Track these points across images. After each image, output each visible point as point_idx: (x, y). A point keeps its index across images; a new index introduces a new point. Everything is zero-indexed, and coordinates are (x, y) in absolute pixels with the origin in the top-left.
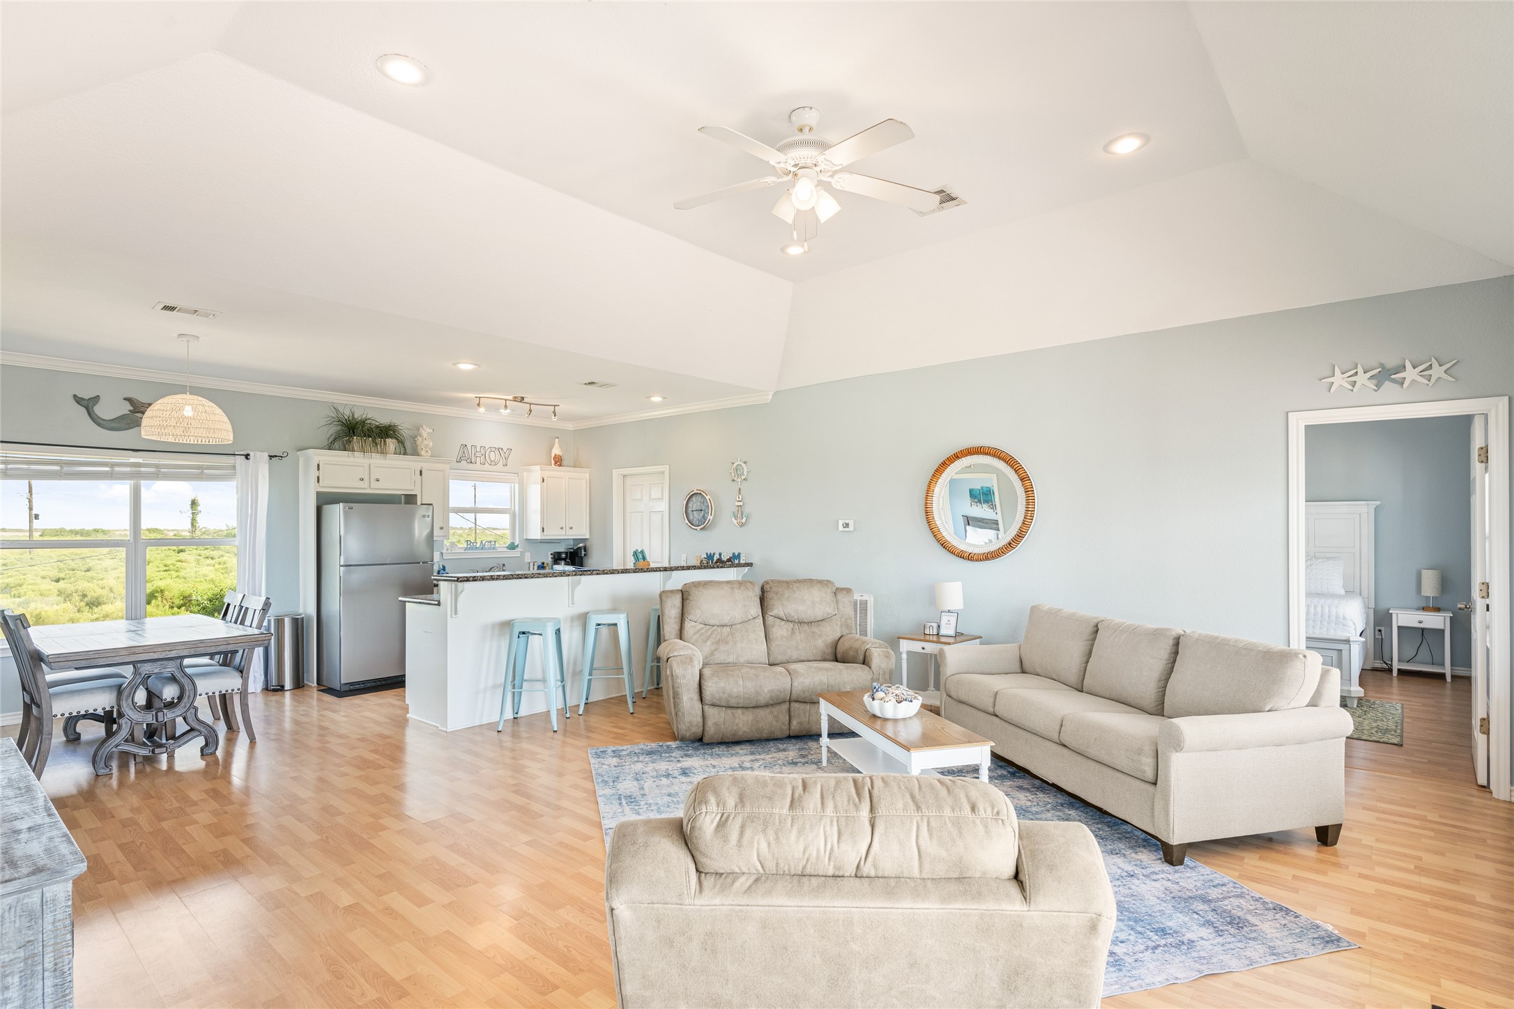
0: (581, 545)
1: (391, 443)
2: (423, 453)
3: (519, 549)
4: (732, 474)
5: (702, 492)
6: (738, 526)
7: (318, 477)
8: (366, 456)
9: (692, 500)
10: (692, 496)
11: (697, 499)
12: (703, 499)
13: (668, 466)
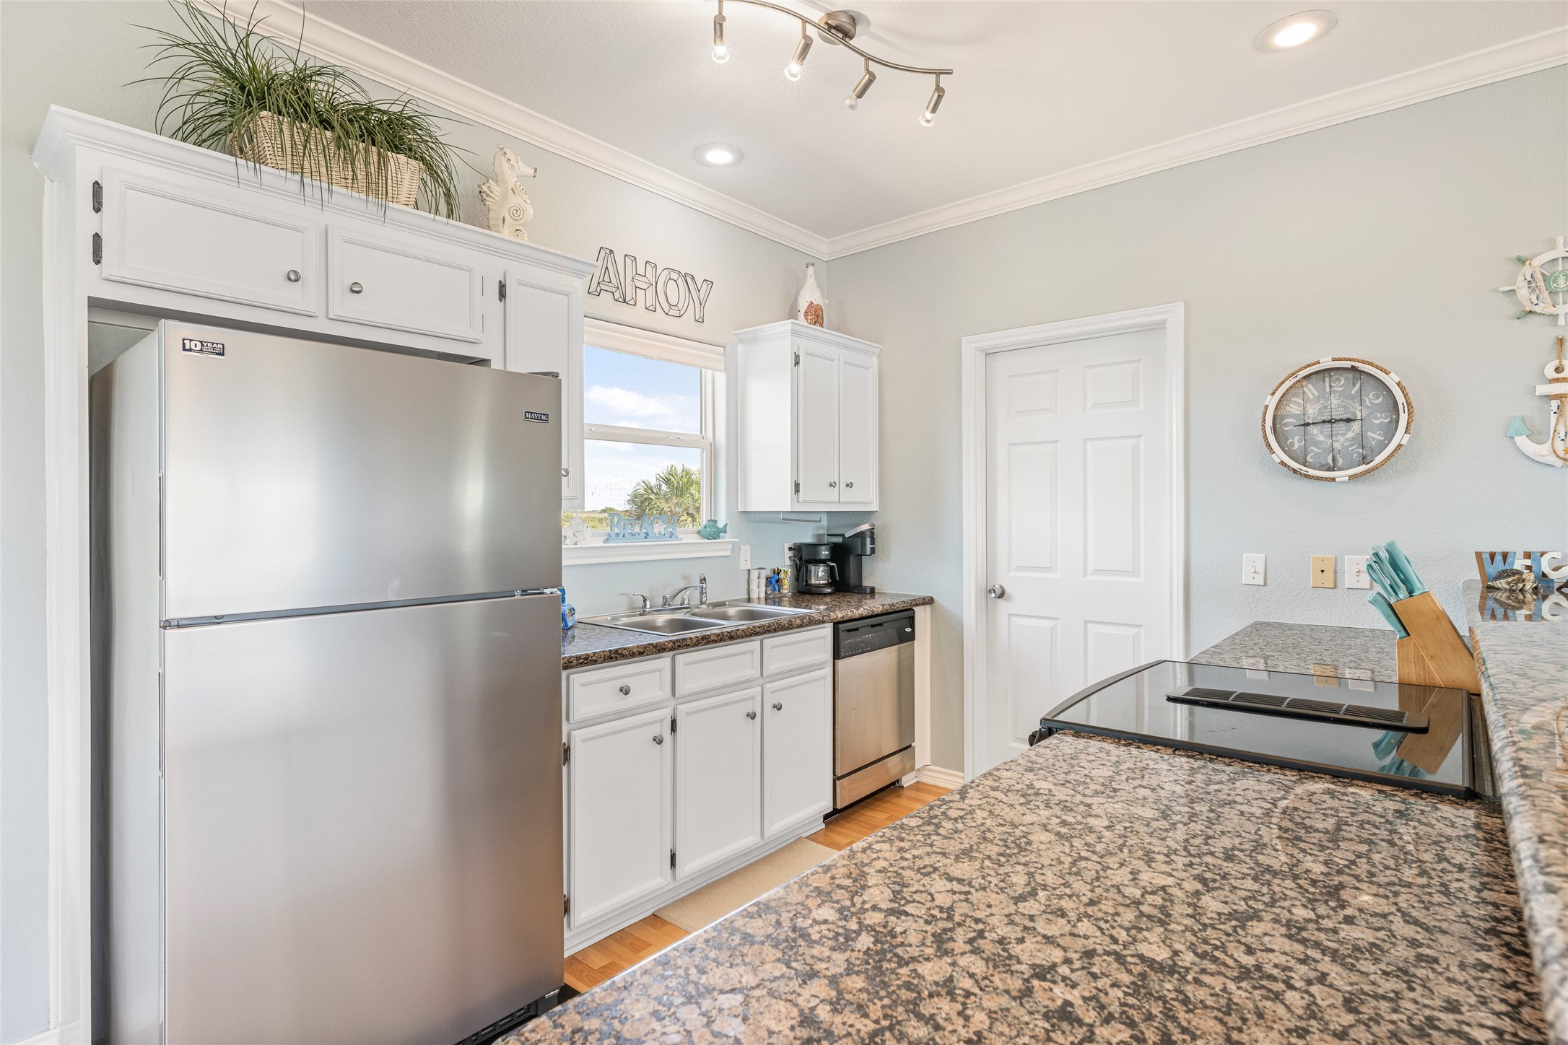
0: (865, 527)
1: (404, 170)
3: (727, 538)
4: (1523, 292)
5: (1363, 362)
6: (1559, 463)
7: (97, 239)
8: (308, 189)
9: (1304, 393)
10: (1321, 376)
11: (1331, 386)
12: (1358, 386)
13: (1187, 304)
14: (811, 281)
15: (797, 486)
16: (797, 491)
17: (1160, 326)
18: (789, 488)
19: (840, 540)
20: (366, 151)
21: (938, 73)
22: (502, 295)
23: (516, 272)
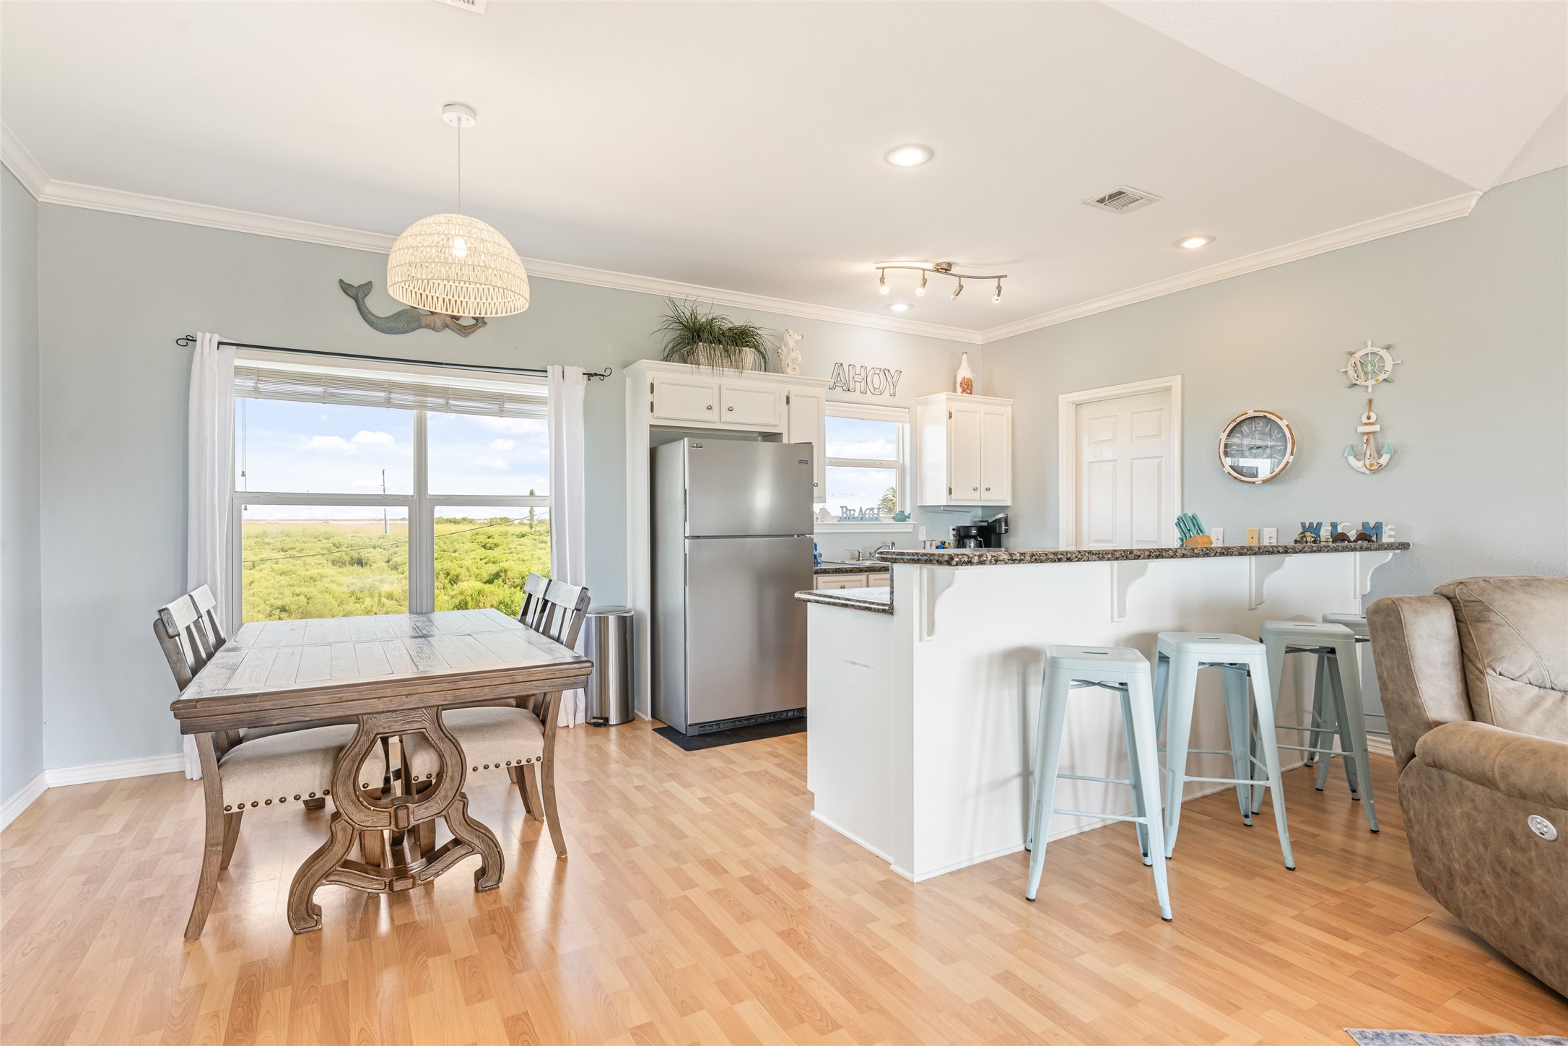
0: (1001, 515)
1: (749, 354)
2: (789, 370)
3: (910, 521)
4: (1351, 373)
5: (1269, 413)
6: (1368, 472)
7: (652, 404)
8: (715, 371)
9: (1242, 431)
10: (1250, 421)
11: (1255, 427)
12: (1269, 427)
13: (1182, 375)
14: (964, 363)
15: (950, 490)
16: (950, 493)
17: (1168, 389)
18: (945, 491)
19: (985, 524)
20: (734, 349)
21: (999, 277)
22: (788, 402)
23: (794, 390)
